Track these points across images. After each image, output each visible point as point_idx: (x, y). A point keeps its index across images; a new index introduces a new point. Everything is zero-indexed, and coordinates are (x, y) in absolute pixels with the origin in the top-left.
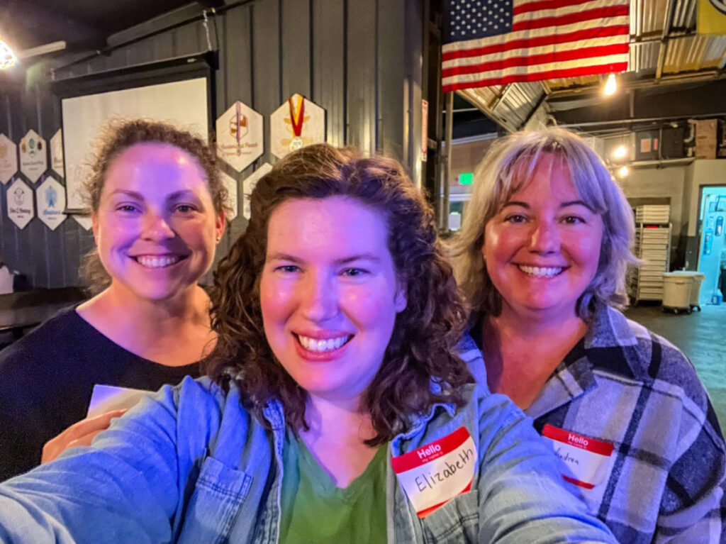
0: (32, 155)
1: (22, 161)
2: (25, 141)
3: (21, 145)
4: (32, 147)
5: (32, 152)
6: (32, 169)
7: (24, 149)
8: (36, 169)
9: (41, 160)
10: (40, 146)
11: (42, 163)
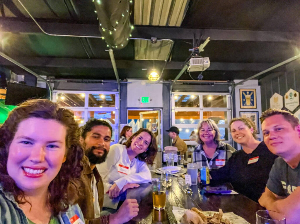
0: (291, 99)
1: (286, 103)
2: (288, 94)
3: (285, 96)
4: (291, 96)
5: (291, 98)
6: (291, 106)
7: (287, 97)
8: (294, 105)
9: (296, 101)
10: (295, 95)
11: (297, 102)
